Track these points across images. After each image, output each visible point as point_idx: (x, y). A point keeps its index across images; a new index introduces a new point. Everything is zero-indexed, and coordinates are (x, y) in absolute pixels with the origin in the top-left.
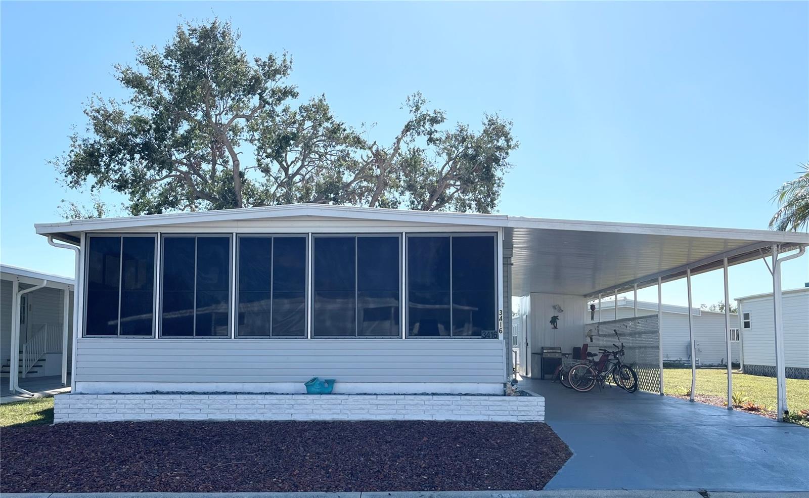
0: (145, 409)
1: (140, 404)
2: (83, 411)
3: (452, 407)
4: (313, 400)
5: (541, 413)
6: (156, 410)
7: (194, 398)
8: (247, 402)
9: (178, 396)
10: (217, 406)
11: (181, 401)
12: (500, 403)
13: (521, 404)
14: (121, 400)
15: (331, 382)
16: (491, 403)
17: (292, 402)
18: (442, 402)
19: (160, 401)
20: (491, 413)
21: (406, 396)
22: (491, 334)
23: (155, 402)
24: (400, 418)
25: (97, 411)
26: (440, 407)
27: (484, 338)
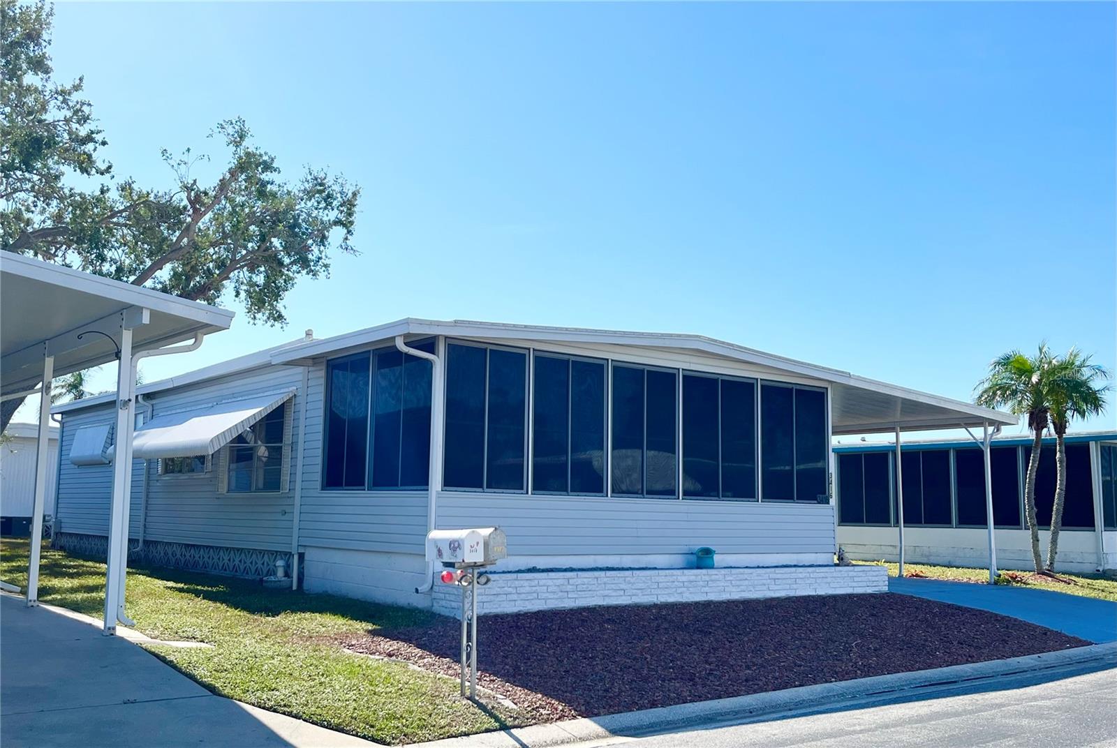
0: (567, 592)
1: (563, 585)
2: (499, 598)
4: (725, 575)
6: (579, 593)
7: (618, 575)
8: (668, 578)
9: (602, 574)
10: (640, 586)
11: (605, 580)
14: (544, 581)
17: (707, 578)
18: (822, 575)
19: (585, 580)
23: (579, 581)
25: (515, 597)
27: (819, 503)
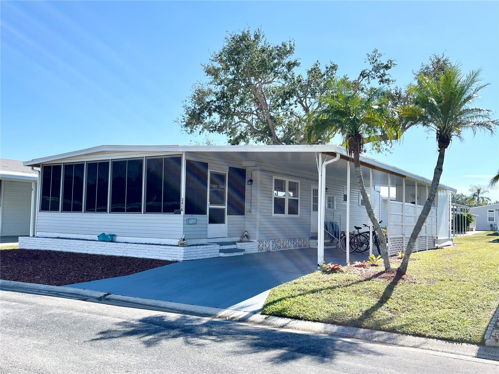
3: (145, 251)
5: (181, 256)
12: (164, 250)
13: (174, 250)
15: (113, 236)
16: (161, 249)
20: (160, 255)
21: (128, 244)
22: (178, 212)
24: (125, 255)
26: (140, 250)
27: (175, 214)
